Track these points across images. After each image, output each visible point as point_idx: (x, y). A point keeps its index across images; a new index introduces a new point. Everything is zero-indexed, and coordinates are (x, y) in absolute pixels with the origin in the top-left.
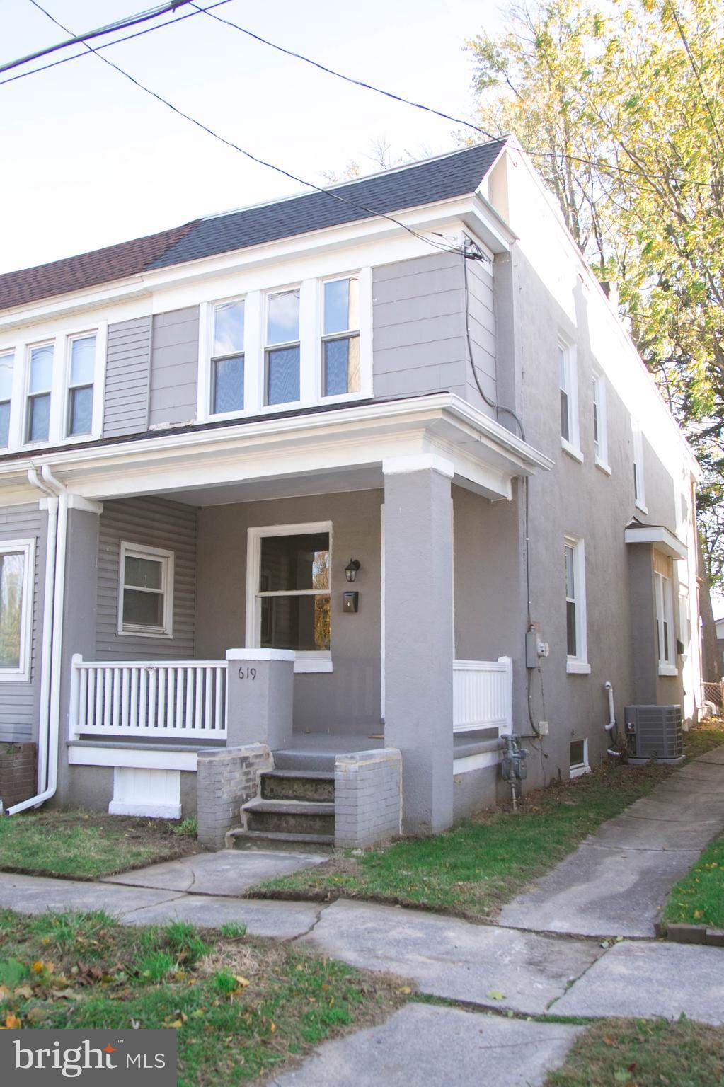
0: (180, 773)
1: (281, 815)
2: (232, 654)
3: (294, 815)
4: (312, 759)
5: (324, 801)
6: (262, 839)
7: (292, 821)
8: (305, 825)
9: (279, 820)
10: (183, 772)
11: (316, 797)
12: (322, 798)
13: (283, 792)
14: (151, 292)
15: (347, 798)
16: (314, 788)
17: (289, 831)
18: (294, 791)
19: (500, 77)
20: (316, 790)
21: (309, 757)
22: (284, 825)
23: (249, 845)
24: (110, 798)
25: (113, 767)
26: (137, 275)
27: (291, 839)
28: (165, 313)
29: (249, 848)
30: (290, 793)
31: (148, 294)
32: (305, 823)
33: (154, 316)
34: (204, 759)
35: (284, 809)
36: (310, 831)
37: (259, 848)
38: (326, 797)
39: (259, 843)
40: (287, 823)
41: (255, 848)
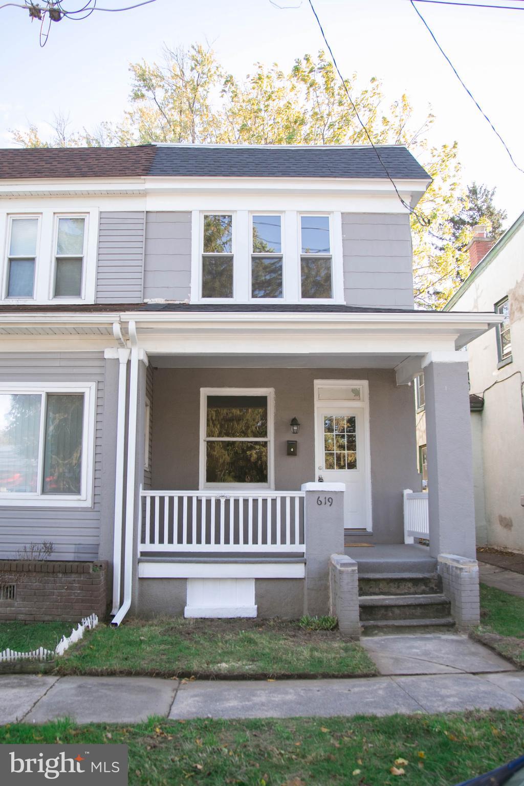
0: (254, 580)
1: (387, 607)
2: (309, 486)
3: (399, 607)
4: (380, 564)
5: (405, 594)
6: (387, 626)
7: (397, 611)
8: (408, 613)
9: (386, 611)
10: (257, 579)
11: (398, 592)
12: (403, 592)
13: (371, 590)
14: (146, 193)
15: (470, 591)
16: (396, 586)
17: (395, 619)
18: (379, 589)
19: (149, 94)
20: (398, 587)
21: (377, 563)
22: (390, 614)
23: (376, 632)
24: (183, 604)
25: (186, 579)
26: (142, 177)
27: (415, 624)
28: (157, 212)
29: (376, 634)
30: (377, 590)
31: (143, 194)
32: (408, 611)
33: (147, 212)
34: (347, 569)
35: (387, 602)
36: (413, 617)
37: (385, 633)
38: (406, 591)
39: (385, 630)
40: (393, 613)
41: (382, 634)
